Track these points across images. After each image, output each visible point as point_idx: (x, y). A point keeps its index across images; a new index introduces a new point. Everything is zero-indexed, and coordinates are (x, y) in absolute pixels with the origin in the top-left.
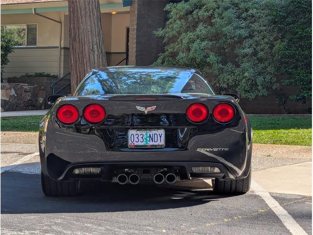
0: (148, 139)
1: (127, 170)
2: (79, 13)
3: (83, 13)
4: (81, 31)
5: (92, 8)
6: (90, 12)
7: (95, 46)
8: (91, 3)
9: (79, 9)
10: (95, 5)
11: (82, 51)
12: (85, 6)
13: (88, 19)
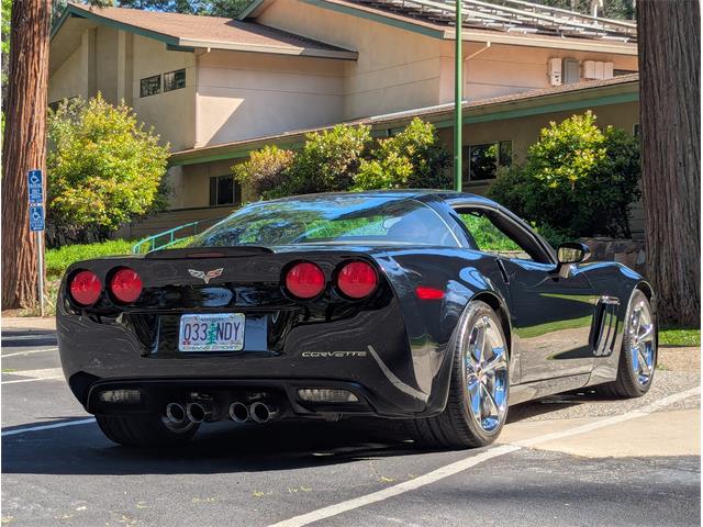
0: (215, 333)
1: (196, 395)
2: (656, 89)
3: (663, 88)
4: (659, 124)
5: (684, 77)
6: (678, 86)
7: (690, 156)
8: (680, 66)
9: (655, 81)
10: (691, 71)
11: (662, 167)
12: (667, 72)
13: (673, 99)
